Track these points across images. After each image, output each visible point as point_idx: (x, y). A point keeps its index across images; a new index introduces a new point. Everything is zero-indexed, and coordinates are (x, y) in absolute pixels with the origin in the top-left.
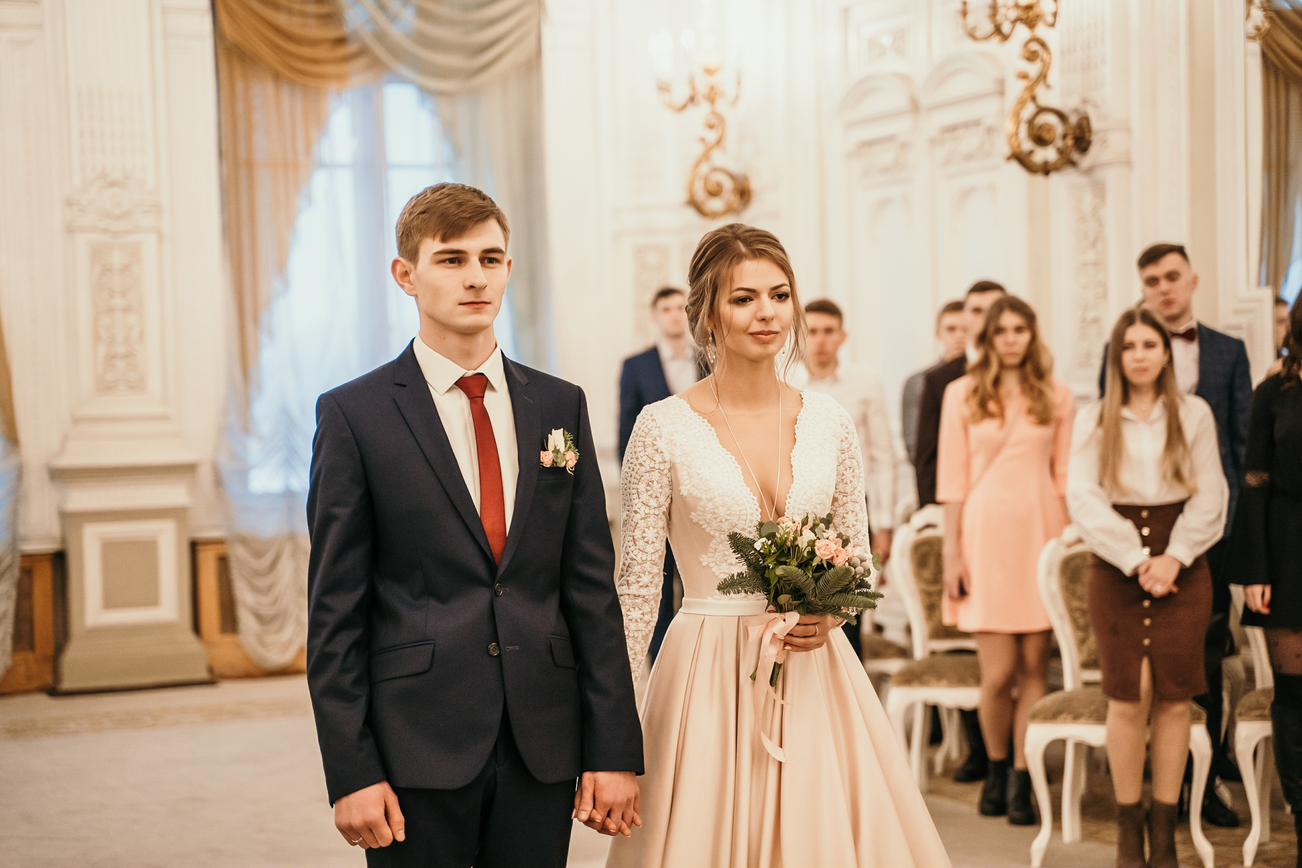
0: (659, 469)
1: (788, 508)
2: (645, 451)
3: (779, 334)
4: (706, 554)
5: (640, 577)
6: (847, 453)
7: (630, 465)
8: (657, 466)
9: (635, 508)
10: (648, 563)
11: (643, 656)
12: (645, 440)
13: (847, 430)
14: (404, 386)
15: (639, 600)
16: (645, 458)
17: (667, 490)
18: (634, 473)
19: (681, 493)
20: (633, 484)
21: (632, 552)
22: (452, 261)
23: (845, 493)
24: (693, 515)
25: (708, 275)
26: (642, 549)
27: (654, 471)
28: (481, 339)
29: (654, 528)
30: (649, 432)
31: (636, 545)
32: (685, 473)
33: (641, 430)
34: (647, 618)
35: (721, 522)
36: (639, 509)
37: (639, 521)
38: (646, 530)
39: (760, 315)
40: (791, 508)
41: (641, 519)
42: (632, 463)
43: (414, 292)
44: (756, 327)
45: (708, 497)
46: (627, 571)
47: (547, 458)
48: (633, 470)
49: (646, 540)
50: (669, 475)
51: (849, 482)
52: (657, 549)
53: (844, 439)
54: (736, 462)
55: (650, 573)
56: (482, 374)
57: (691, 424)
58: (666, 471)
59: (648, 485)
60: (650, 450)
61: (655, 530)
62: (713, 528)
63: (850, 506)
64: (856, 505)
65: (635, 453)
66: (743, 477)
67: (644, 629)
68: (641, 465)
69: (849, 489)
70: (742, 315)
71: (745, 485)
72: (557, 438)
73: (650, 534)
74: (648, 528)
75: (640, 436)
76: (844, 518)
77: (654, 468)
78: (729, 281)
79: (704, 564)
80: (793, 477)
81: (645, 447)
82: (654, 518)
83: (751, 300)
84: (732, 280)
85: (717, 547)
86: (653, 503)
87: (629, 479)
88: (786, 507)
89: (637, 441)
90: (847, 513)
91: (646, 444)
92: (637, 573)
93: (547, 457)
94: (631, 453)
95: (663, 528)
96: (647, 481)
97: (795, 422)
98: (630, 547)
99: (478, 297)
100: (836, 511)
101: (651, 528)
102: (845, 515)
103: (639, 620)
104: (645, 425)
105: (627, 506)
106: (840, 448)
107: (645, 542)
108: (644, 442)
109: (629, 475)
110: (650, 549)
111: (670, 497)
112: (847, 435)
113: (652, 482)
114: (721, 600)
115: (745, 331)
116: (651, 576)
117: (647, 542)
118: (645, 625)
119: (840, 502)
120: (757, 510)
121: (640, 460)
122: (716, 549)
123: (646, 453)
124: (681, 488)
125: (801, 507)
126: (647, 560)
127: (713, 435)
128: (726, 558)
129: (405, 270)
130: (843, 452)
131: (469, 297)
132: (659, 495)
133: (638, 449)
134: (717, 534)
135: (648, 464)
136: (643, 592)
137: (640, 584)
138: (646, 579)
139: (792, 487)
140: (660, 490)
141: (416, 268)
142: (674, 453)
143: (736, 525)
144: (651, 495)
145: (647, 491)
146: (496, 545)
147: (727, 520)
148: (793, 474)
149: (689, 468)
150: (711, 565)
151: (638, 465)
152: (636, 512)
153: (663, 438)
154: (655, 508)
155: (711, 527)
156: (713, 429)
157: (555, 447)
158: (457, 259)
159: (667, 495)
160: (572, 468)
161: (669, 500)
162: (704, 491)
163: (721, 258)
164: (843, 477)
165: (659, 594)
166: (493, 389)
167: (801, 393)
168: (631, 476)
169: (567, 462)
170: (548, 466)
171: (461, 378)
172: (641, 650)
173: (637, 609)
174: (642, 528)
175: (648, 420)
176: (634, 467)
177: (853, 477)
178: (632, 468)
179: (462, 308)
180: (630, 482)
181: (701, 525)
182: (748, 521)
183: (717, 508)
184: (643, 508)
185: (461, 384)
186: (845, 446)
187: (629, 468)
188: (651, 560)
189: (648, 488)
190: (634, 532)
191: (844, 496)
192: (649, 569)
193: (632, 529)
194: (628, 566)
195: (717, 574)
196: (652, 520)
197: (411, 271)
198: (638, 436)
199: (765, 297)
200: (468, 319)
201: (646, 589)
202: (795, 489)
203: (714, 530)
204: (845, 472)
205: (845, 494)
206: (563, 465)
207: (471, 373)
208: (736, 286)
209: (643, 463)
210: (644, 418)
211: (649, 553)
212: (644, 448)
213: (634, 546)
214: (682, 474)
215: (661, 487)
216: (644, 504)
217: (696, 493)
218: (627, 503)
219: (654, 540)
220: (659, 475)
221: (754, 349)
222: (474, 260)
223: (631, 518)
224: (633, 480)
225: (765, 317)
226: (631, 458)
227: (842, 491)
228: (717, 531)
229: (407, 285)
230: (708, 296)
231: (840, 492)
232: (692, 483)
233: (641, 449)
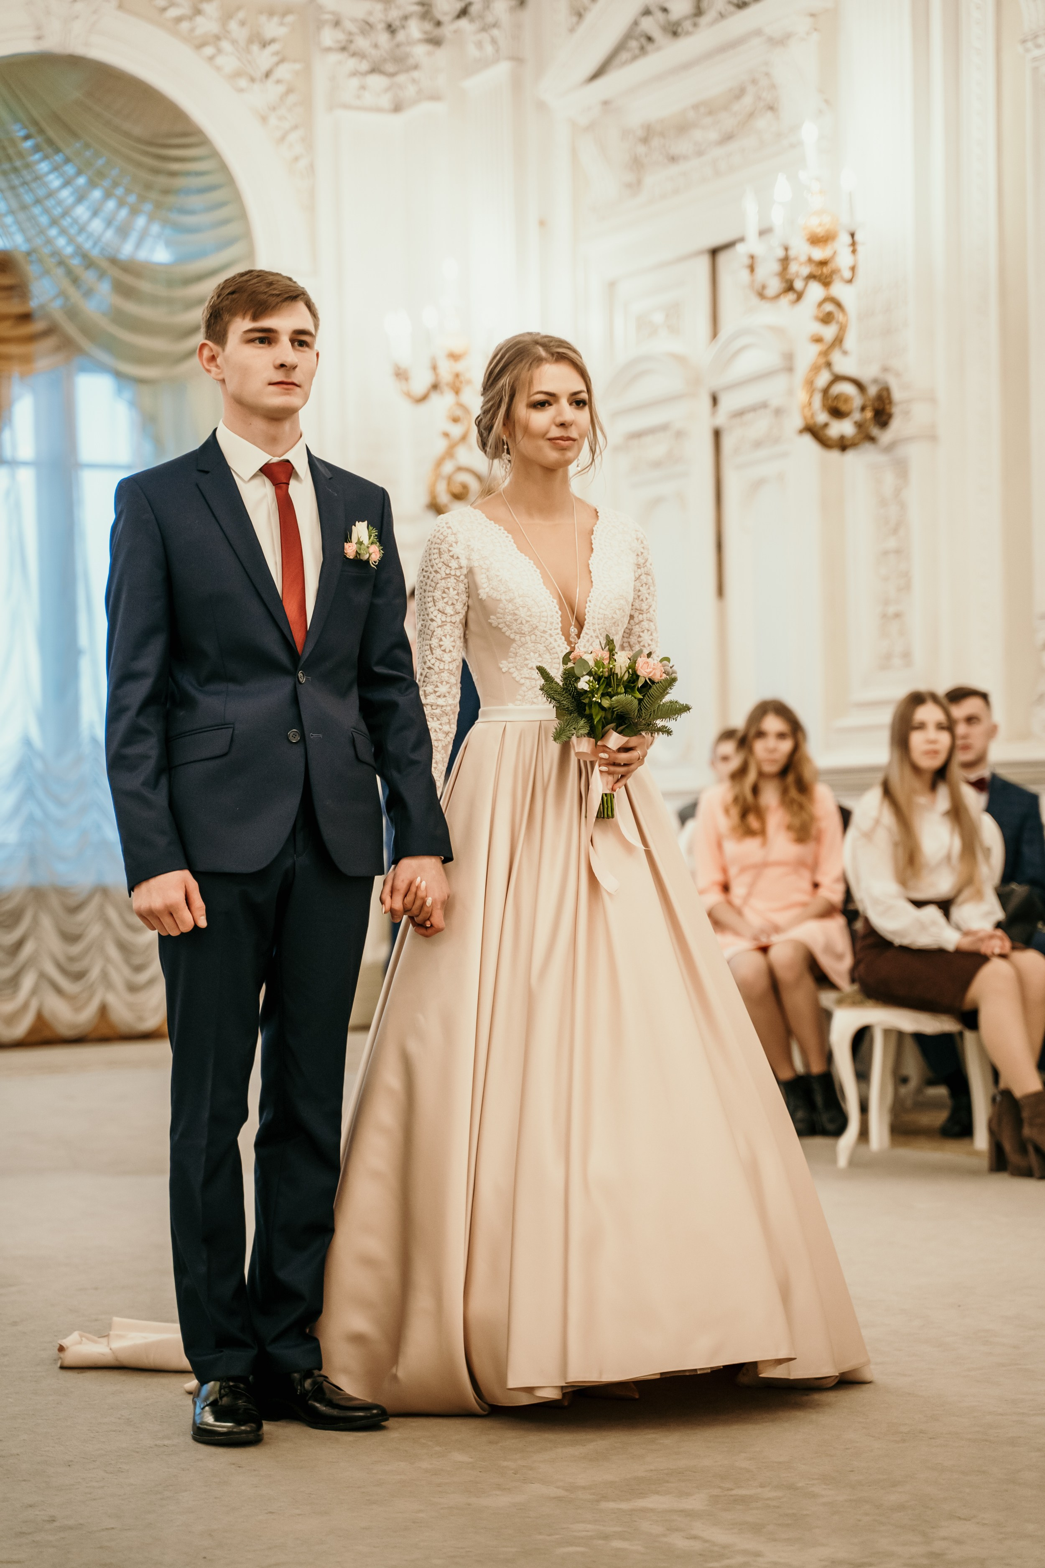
0: (455, 575)
1: (588, 612)
2: (441, 558)
3: (576, 442)
4: (506, 660)
5: (437, 686)
6: (642, 569)
7: (425, 573)
8: (453, 573)
9: (431, 616)
10: (446, 672)
11: (443, 766)
12: (440, 546)
13: (642, 545)
14: (207, 472)
15: (438, 711)
16: (440, 565)
17: (464, 597)
18: (429, 582)
19: (480, 597)
20: (429, 592)
21: (429, 661)
22: (262, 340)
23: (641, 610)
24: (493, 620)
25: (505, 380)
26: (439, 657)
27: (450, 577)
28: (287, 426)
29: (451, 636)
30: (444, 539)
31: (433, 654)
32: (484, 576)
33: (436, 537)
34: (446, 728)
35: (521, 623)
36: (436, 617)
37: (436, 629)
38: (443, 638)
39: (559, 420)
40: (591, 612)
41: (438, 627)
42: (426, 572)
43: (221, 377)
44: (555, 432)
45: (508, 598)
46: (424, 682)
47: (350, 550)
48: (428, 577)
49: (443, 648)
50: (466, 581)
51: (644, 599)
52: (455, 658)
53: (640, 554)
54: (535, 566)
55: (447, 683)
56: (288, 461)
57: (488, 532)
58: (462, 577)
59: (444, 592)
60: (446, 557)
61: (452, 639)
62: (513, 631)
63: (645, 624)
64: (652, 624)
65: (430, 560)
66: (542, 580)
67: (443, 739)
68: (436, 572)
69: (644, 606)
70: (540, 420)
71: (545, 587)
72: (361, 531)
73: (447, 643)
74: (445, 636)
75: (436, 543)
76: (640, 636)
77: (450, 574)
78: (527, 384)
79: (504, 670)
80: (592, 582)
81: (440, 553)
82: (451, 625)
83: (550, 404)
84: (531, 383)
85: (518, 651)
86: (449, 610)
87: (424, 587)
88: (586, 610)
89: (432, 549)
90: (643, 632)
91: (441, 550)
92: (435, 683)
93: (351, 548)
94: (426, 561)
95: (460, 637)
96: (442, 588)
97: (592, 532)
98: (427, 656)
99: (287, 376)
100: (632, 629)
101: (448, 636)
102: (641, 634)
103: (438, 730)
104: (441, 532)
105: (421, 616)
106: (636, 562)
107: (443, 651)
108: (439, 549)
109: (424, 583)
110: (447, 657)
111: (467, 604)
112: (642, 550)
113: (448, 588)
114: (522, 705)
115: (543, 436)
116: (448, 685)
117: (444, 651)
118: (444, 735)
119: (636, 620)
120: (557, 612)
121: (436, 567)
122: (517, 653)
123: (442, 560)
124: (480, 591)
125: (601, 611)
126: (444, 669)
127: (510, 541)
128: (526, 662)
129: (212, 354)
130: (639, 566)
131: (279, 376)
132: (455, 602)
133: (433, 557)
134: (517, 637)
135: (443, 571)
136: (441, 701)
137: (438, 694)
138: (443, 689)
139: (591, 591)
140: (457, 597)
141: (223, 350)
142: (471, 557)
143: (537, 627)
144: (447, 602)
145: (443, 598)
146: (298, 637)
147: (527, 622)
148: (593, 579)
149: (488, 571)
150: (512, 670)
151: (433, 573)
152: (432, 620)
153: (459, 543)
154: (451, 615)
155: (511, 629)
156: (510, 536)
157: (359, 539)
158: (267, 338)
159: (464, 602)
160: (375, 562)
161: (466, 608)
162: (504, 592)
163: (521, 361)
164: (639, 594)
165: (457, 705)
166: (297, 476)
167: (597, 508)
168: (426, 584)
169: (370, 555)
170: (351, 557)
171: (266, 464)
172: (441, 759)
173: (435, 719)
174: (439, 636)
175: (443, 527)
176: (429, 575)
177: (649, 594)
178: (426, 577)
179: (272, 388)
180: (425, 591)
181: (500, 629)
182: (548, 623)
183: (517, 609)
184: (439, 616)
185: (267, 470)
186: (641, 561)
187: (424, 577)
188: (449, 669)
189: (444, 595)
190: (431, 640)
191: (640, 613)
192: (447, 679)
193: (429, 637)
194: (426, 676)
195: (518, 679)
196: (449, 629)
197: (218, 355)
198: (433, 544)
199: (564, 402)
200: (276, 399)
201: (444, 699)
202: (594, 594)
203: (515, 632)
204: (641, 588)
205: (641, 612)
206: (366, 557)
207: (275, 460)
208: (537, 387)
209: (439, 570)
210: (439, 526)
211: (447, 662)
212: (440, 555)
213: (431, 655)
214: (481, 578)
215: (458, 594)
216: (440, 612)
217: (495, 595)
218: (422, 613)
219: (452, 649)
220: (455, 581)
221: (551, 455)
222: (285, 340)
223: (427, 627)
224: (428, 588)
225: (565, 421)
226: (426, 567)
227: (638, 607)
228: (517, 633)
229: (213, 369)
230: (506, 399)
231: (636, 609)
232: (491, 586)
233: (436, 556)
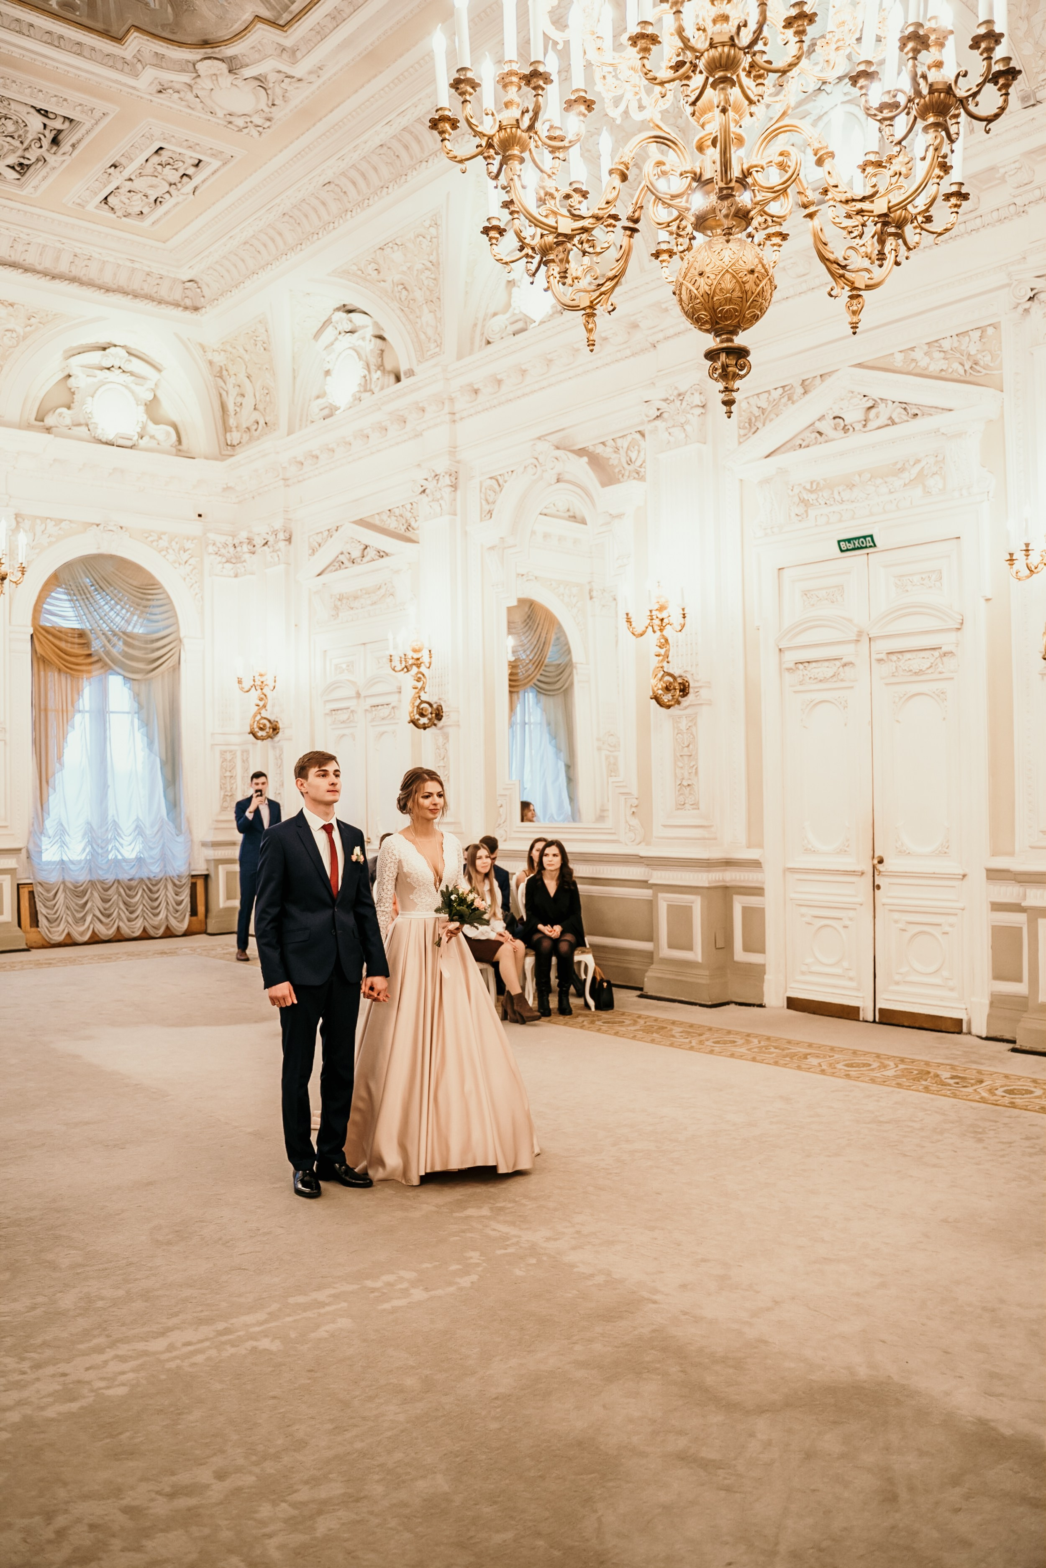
2: (388, 855)
3: (438, 810)
4: (412, 894)
5: (385, 904)
8: (393, 861)
9: (384, 877)
12: (388, 850)
14: (300, 828)
16: (388, 857)
17: (396, 870)
18: (383, 864)
19: (404, 871)
20: (383, 868)
21: (383, 894)
22: (323, 775)
24: (408, 880)
25: (411, 785)
26: (386, 893)
27: (392, 863)
28: (331, 810)
29: (391, 885)
30: (389, 847)
31: (384, 892)
34: (388, 920)
36: (386, 877)
37: (386, 882)
39: (432, 803)
40: (445, 876)
42: (382, 860)
43: (304, 792)
44: (432, 807)
45: (415, 872)
47: (354, 858)
48: (383, 862)
50: (397, 865)
52: (392, 893)
54: (424, 859)
55: (389, 902)
56: (331, 823)
57: (406, 844)
58: (397, 863)
60: (390, 854)
65: (384, 855)
66: (426, 863)
68: (387, 860)
70: (427, 802)
71: (427, 866)
72: (357, 850)
73: (389, 887)
75: (386, 849)
79: (411, 899)
82: (391, 881)
83: (429, 797)
84: (422, 787)
86: (391, 875)
88: (443, 876)
89: (385, 851)
91: (388, 852)
92: (384, 902)
96: (389, 867)
97: (442, 843)
99: (335, 788)
104: (388, 845)
113: (391, 867)
114: (418, 912)
115: (427, 808)
118: (386, 922)
120: (432, 874)
122: (416, 892)
124: (403, 869)
125: (447, 873)
126: (388, 897)
127: (414, 848)
128: (420, 896)
129: (302, 783)
131: (331, 788)
132: (393, 872)
134: (417, 887)
135: (389, 860)
137: (386, 907)
138: (387, 905)
139: (445, 868)
140: (394, 870)
141: (307, 781)
142: (400, 855)
143: (424, 883)
144: (390, 872)
145: (389, 870)
146: (335, 894)
147: (421, 880)
148: (445, 863)
149: (406, 861)
150: (414, 898)
151: (385, 860)
152: (384, 879)
153: (395, 849)
155: (415, 884)
156: (414, 846)
157: (356, 854)
158: (325, 774)
159: (397, 872)
160: (362, 862)
161: (397, 874)
162: (413, 870)
163: (417, 778)
165: (392, 910)
166: (335, 829)
167: (443, 833)
169: (360, 859)
170: (353, 861)
171: (323, 825)
174: (387, 885)
175: (390, 842)
179: (328, 793)
181: (411, 884)
182: (429, 878)
183: (419, 876)
185: (323, 827)
190: (383, 886)
195: (416, 902)
197: (304, 783)
199: (435, 796)
200: (330, 798)
202: (445, 870)
206: (358, 860)
207: (327, 823)
208: (423, 791)
214: (404, 864)
216: (388, 876)
217: (410, 871)
220: (394, 864)
221: (431, 816)
222: (332, 775)
223: (382, 881)
224: (383, 866)
225: (435, 803)
226: (382, 858)
228: (418, 885)
229: (302, 788)
230: (413, 793)
232: (408, 867)
233: (386, 854)
